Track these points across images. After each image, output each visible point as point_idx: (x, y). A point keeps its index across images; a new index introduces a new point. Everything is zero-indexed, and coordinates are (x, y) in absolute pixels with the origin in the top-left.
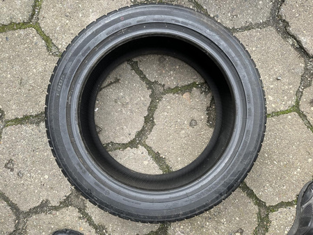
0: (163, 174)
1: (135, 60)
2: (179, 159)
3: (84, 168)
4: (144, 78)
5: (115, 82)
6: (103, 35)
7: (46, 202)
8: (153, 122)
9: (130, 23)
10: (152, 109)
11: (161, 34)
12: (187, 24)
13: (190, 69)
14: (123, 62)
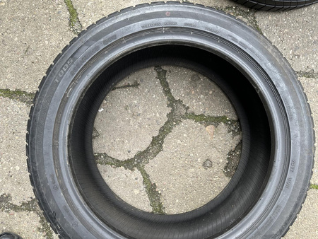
0: (152, 213)
1: (165, 68)
2: (177, 201)
3: (57, 183)
4: (167, 92)
5: (133, 86)
6: (137, 27)
7: (7, 197)
8: (161, 146)
9: (176, 23)
10: (165, 130)
11: (209, 48)
12: (246, 47)
13: (225, 99)
14: (151, 66)
